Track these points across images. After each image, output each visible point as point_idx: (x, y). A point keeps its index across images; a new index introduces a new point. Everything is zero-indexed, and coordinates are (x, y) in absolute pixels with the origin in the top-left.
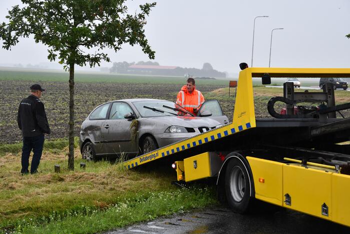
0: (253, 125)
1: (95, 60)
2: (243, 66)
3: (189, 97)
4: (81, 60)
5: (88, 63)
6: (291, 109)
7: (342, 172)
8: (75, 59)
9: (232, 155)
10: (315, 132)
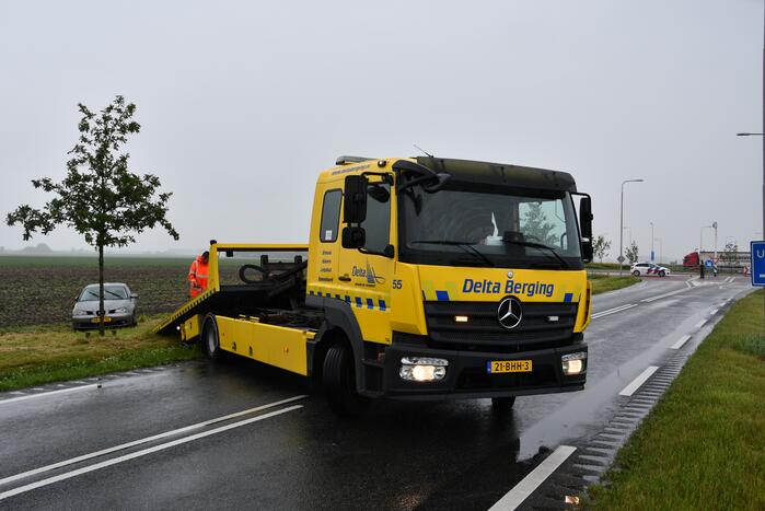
0: (218, 290)
1: (123, 241)
2: (213, 242)
3: (204, 268)
4: (111, 240)
5: (117, 244)
6: (266, 276)
7: (260, 321)
8: (104, 240)
9: (208, 316)
10: (270, 294)
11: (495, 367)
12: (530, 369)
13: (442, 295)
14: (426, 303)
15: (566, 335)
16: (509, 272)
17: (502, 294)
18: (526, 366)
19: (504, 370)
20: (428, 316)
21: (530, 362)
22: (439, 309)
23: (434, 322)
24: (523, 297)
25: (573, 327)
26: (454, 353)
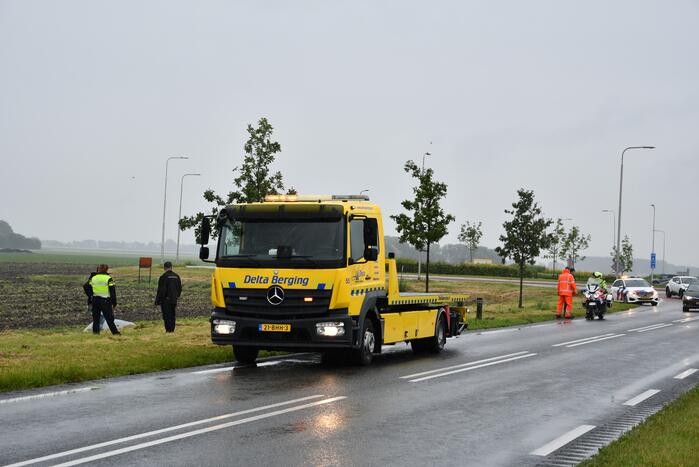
11: (263, 327)
12: (289, 330)
13: (232, 284)
14: (224, 289)
15: (324, 310)
16: (276, 270)
17: (269, 284)
18: (286, 328)
19: (270, 330)
20: (225, 297)
21: (289, 326)
22: (231, 292)
23: (228, 300)
24: (285, 286)
25: (328, 306)
26: (239, 318)
